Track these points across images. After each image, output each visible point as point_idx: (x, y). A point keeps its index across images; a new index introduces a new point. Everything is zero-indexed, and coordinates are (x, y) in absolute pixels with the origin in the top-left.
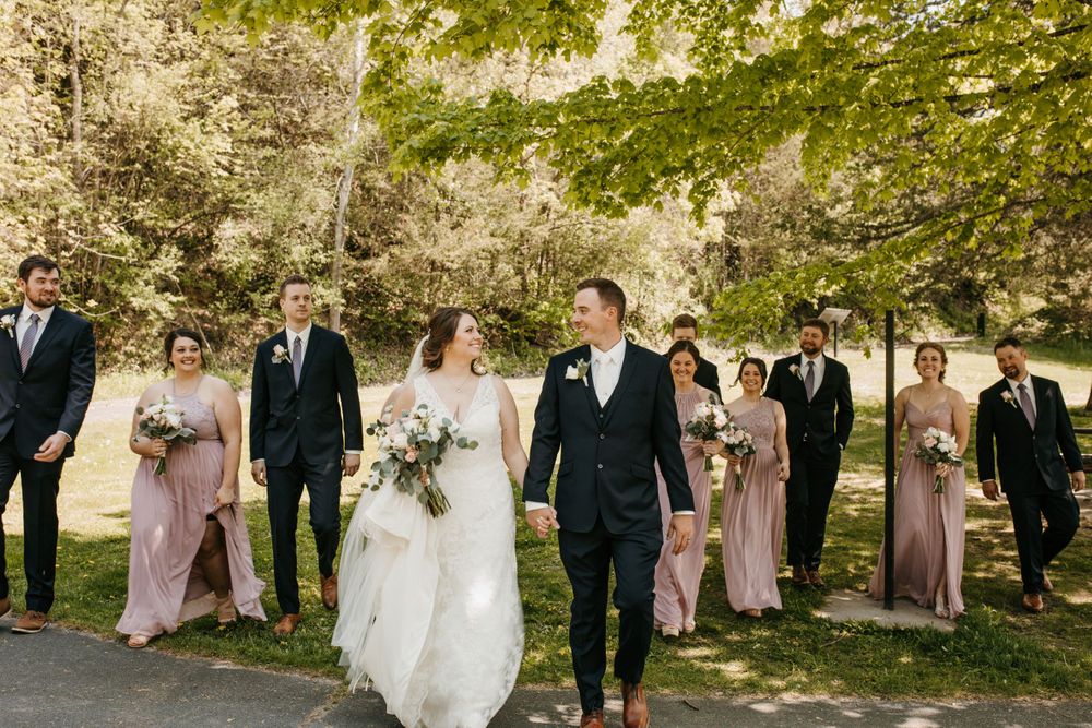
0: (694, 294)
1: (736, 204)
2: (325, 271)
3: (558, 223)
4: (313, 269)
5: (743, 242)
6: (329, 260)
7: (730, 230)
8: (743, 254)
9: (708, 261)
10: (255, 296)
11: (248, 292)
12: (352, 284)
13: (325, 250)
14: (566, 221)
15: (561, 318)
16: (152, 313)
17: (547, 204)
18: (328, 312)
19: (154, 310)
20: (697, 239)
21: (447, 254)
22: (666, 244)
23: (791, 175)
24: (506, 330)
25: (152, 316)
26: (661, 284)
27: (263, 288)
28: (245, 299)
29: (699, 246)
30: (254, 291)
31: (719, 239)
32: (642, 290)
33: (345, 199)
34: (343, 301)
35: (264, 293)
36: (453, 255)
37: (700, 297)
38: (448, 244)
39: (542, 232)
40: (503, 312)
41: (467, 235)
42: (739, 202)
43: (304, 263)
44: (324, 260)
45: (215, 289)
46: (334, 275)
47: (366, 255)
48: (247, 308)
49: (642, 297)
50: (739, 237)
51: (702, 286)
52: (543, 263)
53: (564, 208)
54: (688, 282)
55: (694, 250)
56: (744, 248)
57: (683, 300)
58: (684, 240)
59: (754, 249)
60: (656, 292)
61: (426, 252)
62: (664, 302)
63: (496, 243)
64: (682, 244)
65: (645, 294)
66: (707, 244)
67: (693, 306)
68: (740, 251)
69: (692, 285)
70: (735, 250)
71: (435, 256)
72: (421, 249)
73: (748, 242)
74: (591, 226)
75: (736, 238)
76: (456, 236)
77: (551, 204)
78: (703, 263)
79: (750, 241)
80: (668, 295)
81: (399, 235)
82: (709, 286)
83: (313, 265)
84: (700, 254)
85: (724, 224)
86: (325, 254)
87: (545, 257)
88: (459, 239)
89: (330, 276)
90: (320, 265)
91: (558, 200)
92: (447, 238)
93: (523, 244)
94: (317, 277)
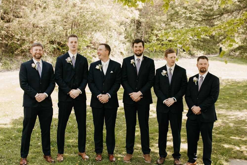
0: (126, 38)
3: (79, 11)
8: (143, 24)
9: (131, 26)
14: (82, 11)
20: (128, 18)
24: (60, 50)
26: (114, 34)
29: (129, 21)
32: (108, 36)
37: (128, 39)
38: (40, 18)
40: (59, 44)
47: (8, 21)
49: (108, 39)
50: (142, 18)
51: (129, 35)
52: (73, 26)
53: (82, 5)
54: (124, 34)
55: (127, 22)
56: (143, 22)
57: (122, 40)
58: (123, 19)
59: (147, 22)
60: (113, 37)
61: (32, 21)
62: (116, 41)
63: (58, 18)
64: (123, 20)
65: (109, 38)
66: (131, 20)
67: (125, 42)
68: (142, 23)
69: (126, 35)
70: (140, 23)
71: (36, 22)
72: (30, 19)
73: (145, 20)
74: (90, 13)
75: (141, 19)
76: (43, 15)
77: (77, 4)
78: (129, 27)
79: (146, 20)
80: (117, 38)
81: (21, 14)
82: (131, 35)
84: (128, 24)
85: (139, 13)
87: (74, 23)
88: (45, 16)
91: (80, 3)
92: (40, 15)
93: (66, 18)
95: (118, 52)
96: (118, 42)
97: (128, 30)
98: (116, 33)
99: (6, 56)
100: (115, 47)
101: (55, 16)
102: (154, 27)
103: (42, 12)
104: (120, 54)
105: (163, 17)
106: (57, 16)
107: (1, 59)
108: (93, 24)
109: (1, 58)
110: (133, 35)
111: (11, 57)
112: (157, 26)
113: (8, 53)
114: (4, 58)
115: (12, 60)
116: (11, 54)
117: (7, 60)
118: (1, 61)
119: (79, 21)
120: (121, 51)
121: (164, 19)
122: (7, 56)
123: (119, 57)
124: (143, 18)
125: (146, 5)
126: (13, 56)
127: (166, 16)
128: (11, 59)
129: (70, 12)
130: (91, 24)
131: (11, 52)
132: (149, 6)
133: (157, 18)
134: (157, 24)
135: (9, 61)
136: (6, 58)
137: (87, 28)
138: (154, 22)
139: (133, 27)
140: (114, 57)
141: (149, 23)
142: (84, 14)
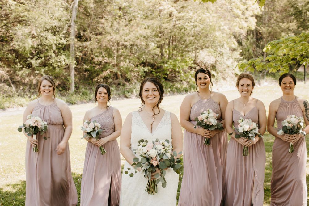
0: (242, 54)
1: (261, 11)
2: (65, 48)
3: (177, 22)
4: (61, 47)
5: (264, 30)
6: (68, 43)
8: (264, 36)
9: (248, 39)
10: (33, 61)
11: (29, 59)
12: (79, 54)
13: (65, 38)
14: (180, 21)
15: (179, 68)
17: (172, 13)
18: (69, 67)
20: (243, 29)
22: (229, 31)
26: (226, 50)
27: (36, 57)
28: (28, 62)
29: (244, 32)
30: (32, 58)
31: (253, 28)
32: (218, 53)
33: (74, 13)
34: (75, 62)
35: (36, 60)
36: (126, 38)
38: (124, 33)
39: (169, 26)
40: (152, 66)
41: (133, 28)
42: (263, 9)
43: (56, 45)
44: (65, 43)
45: (14, 58)
46: (71, 50)
47: (86, 40)
48: (29, 67)
49: (217, 57)
50: (262, 28)
51: (245, 51)
52: (171, 41)
53: (179, 15)
54: (239, 49)
55: (241, 34)
56: (265, 33)
57: (237, 58)
58: (237, 29)
59: (270, 33)
60: (225, 55)
61: (113, 37)
62: (228, 59)
63: (147, 32)
64: (236, 31)
65: (219, 55)
66: (248, 31)
67: (241, 60)
68: (263, 34)
69: (241, 51)
70: (261, 34)
71: (118, 39)
72: (111, 36)
73: (266, 30)
74: (192, 24)
76: (128, 29)
78: (245, 41)
80: (230, 55)
81: (101, 30)
82: (248, 51)
83: (60, 46)
84: (244, 36)
85: (256, 20)
86: (65, 40)
87: (171, 39)
88: (129, 30)
89: (69, 50)
90: (64, 46)
91: (177, 11)
92: (123, 30)
93: (160, 33)
94: (62, 51)
95: (231, 74)
96: (231, 60)
97: (244, 44)
98: (228, 49)
99: (84, 84)
100: (228, 67)
101: (144, 30)
103: (126, 26)
104: (234, 76)
105: (291, 24)
106: (145, 30)
107: (79, 88)
108: (195, 38)
109: (79, 86)
110: (251, 51)
111: (91, 85)
113: (87, 80)
114: (82, 87)
115: (91, 89)
116: (91, 81)
117: (86, 89)
118: (78, 91)
120: (236, 73)
121: (293, 27)
122: (86, 84)
123: (233, 80)
124: (264, 28)
125: (267, 10)
126: (93, 83)
127: (295, 23)
128: (91, 87)
129: (163, 23)
130: (193, 38)
131: (91, 79)
133: (283, 27)
134: (283, 34)
135: (88, 90)
136: (85, 86)
137: (188, 44)
138: (279, 32)
139: (250, 40)
140: (226, 80)
141: (272, 33)
142: (185, 26)
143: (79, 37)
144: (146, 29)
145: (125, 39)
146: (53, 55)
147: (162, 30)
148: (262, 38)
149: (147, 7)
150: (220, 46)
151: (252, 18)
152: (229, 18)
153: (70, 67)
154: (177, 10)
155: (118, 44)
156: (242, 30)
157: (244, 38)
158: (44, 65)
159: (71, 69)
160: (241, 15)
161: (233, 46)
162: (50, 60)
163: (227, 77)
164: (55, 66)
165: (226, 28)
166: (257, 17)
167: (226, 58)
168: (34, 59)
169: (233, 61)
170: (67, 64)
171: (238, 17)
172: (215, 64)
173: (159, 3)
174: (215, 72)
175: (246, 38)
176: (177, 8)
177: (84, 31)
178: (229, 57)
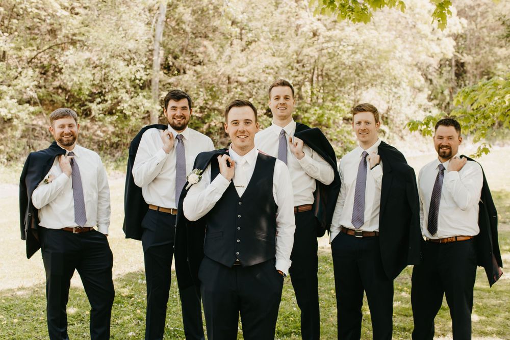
0: (430, 99)
1: (463, 27)
2: (146, 85)
3: (325, 45)
4: (137, 84)
5: (466, 58)
6: (149, 78)
7: (458, 49)
8: (468, 68)
9: (441, 74)
10: (93, 106)
11: (87, 103)
13: (145, 69)
14: (330, 44)
15: (328, 119)
16: (15, 120)
17: (317, 30)
18: (149, 116)
19: (17, 118)
20: (433, 57)
21: (238, 70)
22: (410, 59)
23: (505, 6)
25: (15, 122)
26: (405, 91)
27: (99, 100)
28: (85, 108)
29: (435, 63)
30: (91, 102)
31: (450, 55)
32: (391, 96)
33: (160, 29)
34: (160, 108)
35: (99, 103)
36: (242, 71)
37: (435, 102)
38: (239, 62)
39: (312, 52)
41: (254, 55)
42: (466, 26)
43: (130, 80)
44: (145, 78)
46: (153, 88)
48: (87, 115)
49: (391, 102)
50: (465, 55)
51: (438, 93)
52: (315, 76)
53: (329, 33)
54: (426, 90)
55: (430, 65)
56: (469, 63)
57: (423, 104)
58: (423, 58)
59: (477, 63)
60: (403, 99)
61: (221, 69)
62: (409, 105)
63: (276, 62)
64: (422, 61)
65: (394, 99)
66: (441, 60)
67: (430, 108)
68: (466, 65)
69: (430, 92)
70: (463, 65)
71: (228, 72)
72: (218, 67)
73: (472, 58)
74: (350, 48)
75: (463, 56)
76: (245, 56)
77: (319, 31)
78: (437, 77)
79: (474, 57)
80: (411, 100)
81: (201, 57)
82: (442, 93)
83: (137, 81)
84: (435, 68)
85: (454, 43)
86: (145, 73)
87: (316, 72)
88: (247, 58)
89: (150, 89)
90: (142, 81)
91: (325, 28)
92: (238, 57)
93: (298, 62)
94: (140, 90)
96: (414, 107)
97: (435, 82)
98: (408, 88)
100: (408, 118)
101: (271, 57)
102: (493, 73)
103: (242, 51)
108: (355, 72)
110: (446, 93)
112: (499, 70)
119: (326, 66)
124: (468, 54)
125: (473, 26)
129: (303, 47)
130: (351, 71)
132: (481, 28)
133: (499, 53)
134: (500, 66)
137: (343, 80)
138: (493, 63)
139: (446, 75)
140: (404, 140)
141: (481, 64)
142: (338, 52)
143: (167, 68)
144: (274, 56)
145: (239, 72)
146: (126, 97)
147: (300, 58)
148: (465, 72)
149: (277, 21)
150: (394, 84)
151: (448, 38)
152: (410, 39)
153: (151, 115)
154: (325, 26)
155: (229, 78)
156: (432, 59)
157: (435, 72)
158: (110, 113)
159: (153, 119)
160: (429, 34)
161: (417, 84)
162: (119, 104)
163: (407, 135)
164: (128, 113)
165: (406, 54)
166: (456, 37)
167: (405, 104)
168: (95, 102)
169: (417, 109)
170: (148, 112)
171: (426, 37)
172: (387, 113)
173: (296, 14)
174: (386, 126)
175: (438, 72)
176: (325, 23)
177: (175, 58)
178: (411, 102)
